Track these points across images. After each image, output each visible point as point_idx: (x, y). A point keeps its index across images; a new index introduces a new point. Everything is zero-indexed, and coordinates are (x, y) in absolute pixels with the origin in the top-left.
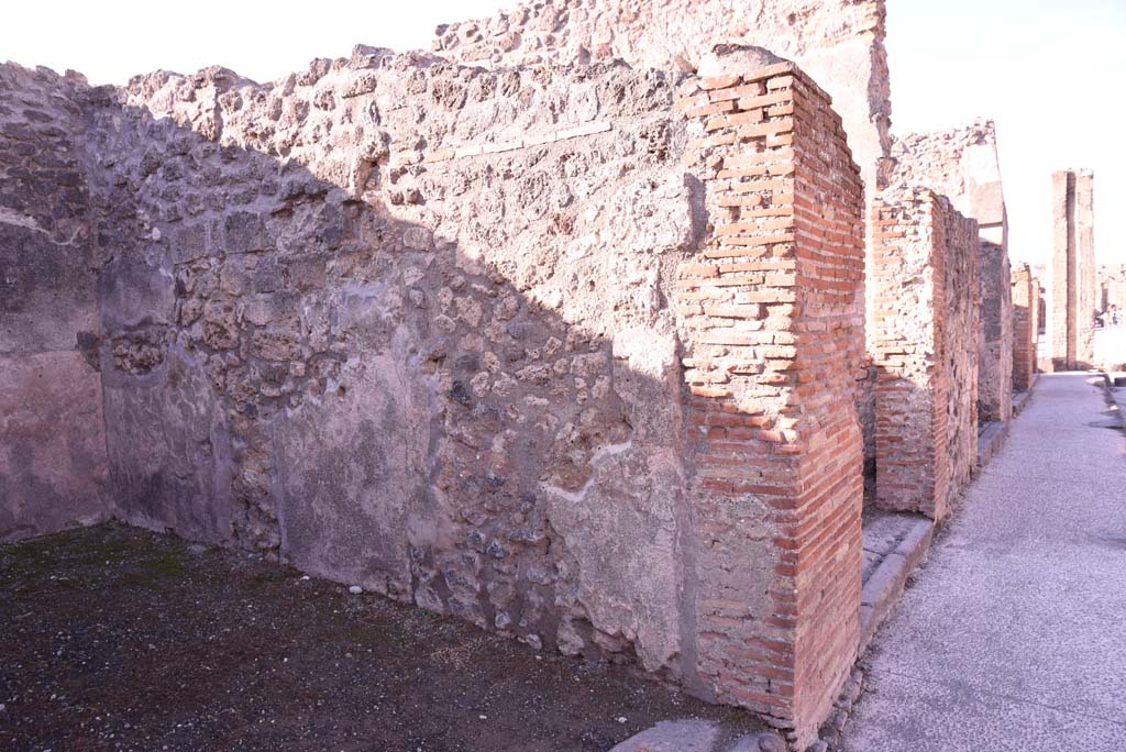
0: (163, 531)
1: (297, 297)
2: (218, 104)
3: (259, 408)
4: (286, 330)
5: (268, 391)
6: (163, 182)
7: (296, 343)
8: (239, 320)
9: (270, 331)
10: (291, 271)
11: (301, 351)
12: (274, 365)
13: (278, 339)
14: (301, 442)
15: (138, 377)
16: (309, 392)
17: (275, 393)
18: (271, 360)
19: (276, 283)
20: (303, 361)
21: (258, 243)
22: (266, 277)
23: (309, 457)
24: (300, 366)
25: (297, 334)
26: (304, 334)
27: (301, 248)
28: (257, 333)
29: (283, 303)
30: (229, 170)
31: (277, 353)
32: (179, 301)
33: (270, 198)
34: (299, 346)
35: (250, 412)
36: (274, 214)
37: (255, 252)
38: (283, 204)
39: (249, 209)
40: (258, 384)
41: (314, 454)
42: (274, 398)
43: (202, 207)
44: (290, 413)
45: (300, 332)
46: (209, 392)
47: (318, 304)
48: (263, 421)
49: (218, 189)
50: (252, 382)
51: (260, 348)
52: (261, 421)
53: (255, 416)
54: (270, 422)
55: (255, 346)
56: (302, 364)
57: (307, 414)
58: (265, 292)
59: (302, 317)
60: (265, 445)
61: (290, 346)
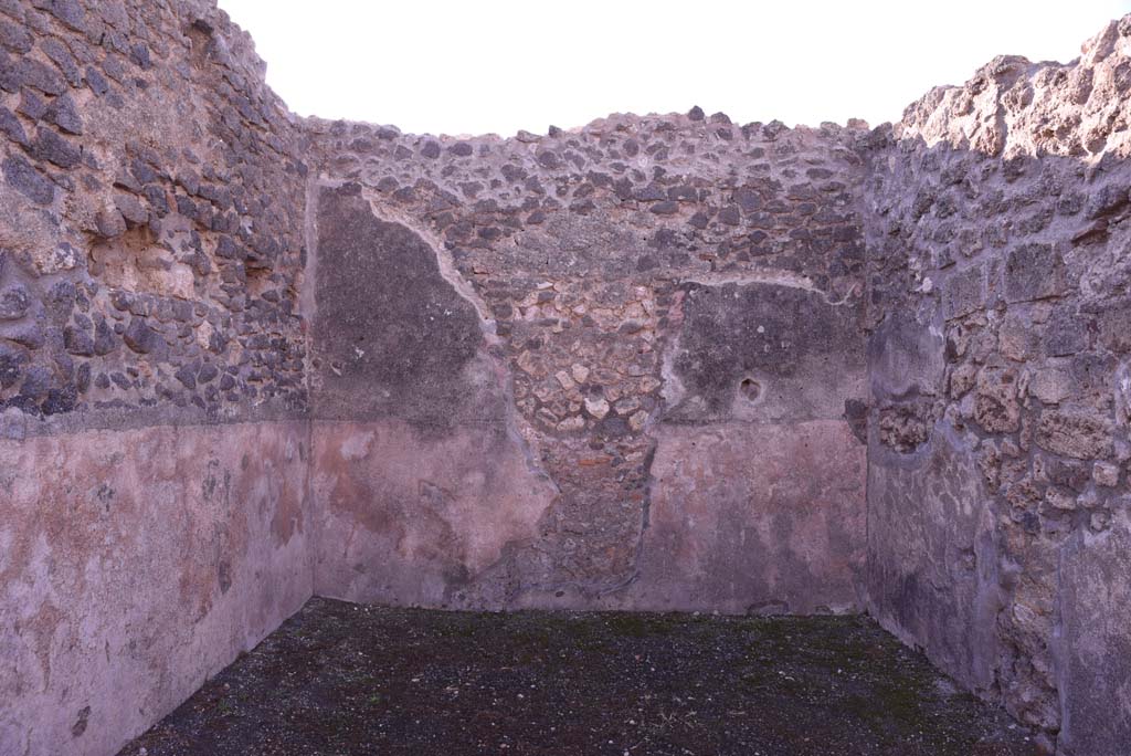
1: (1111, 364)
2: (1000, 107)
3: (1042, 521)
4: (1090, 412)
5: (1057, 500)
6: (937, 220)
7: (1106, 433)
8: (1021, 395)
9: (1065, 412)
10: (1100, 323)
11: (1112, 447)
12: (1068, 464)
13: (1077, 426)
14: (1104, 587)
15: (901, 454)
16: (1123, 513)
17: (1067, 503)
18: (1065, 455)
19: (1077, 343)
20: (1116, 463)
21: (1050, 285)
22: (1062, 333)
23: (1118, 616)
24: (1110, 471)
25: (1108, 421)
27: (1120, 287)
28: (1045, 414)
29: (1088, 372)
30: (1018, 189)
31: (1073, 446)
32: (949, 367)
33: (1071, 219)
34: (1109, 440)
35: (1030, 524)
36: (1076, 242)
37: (1047, 299)
38: (1092, 224)
39: (1040, 239)
40: (1042, 487)
42: (1065, 511)
43: (978, 245)
44: (1089, 539)
45: (1112, 416)
46: (978, 488)
48: (1046, 541)
49: (1000, 218)
50: (1034, 483)
51: (1048, 436)
52: (1044, 540)
53: (1035, 532)
54: (1057, 545)
55: (1042, 433)
56: (1113, 468)
57: (1116, 546)
58: (1060, 356)
59: (1117, 396)
60: (1048, 577)
61: (1095, 438)
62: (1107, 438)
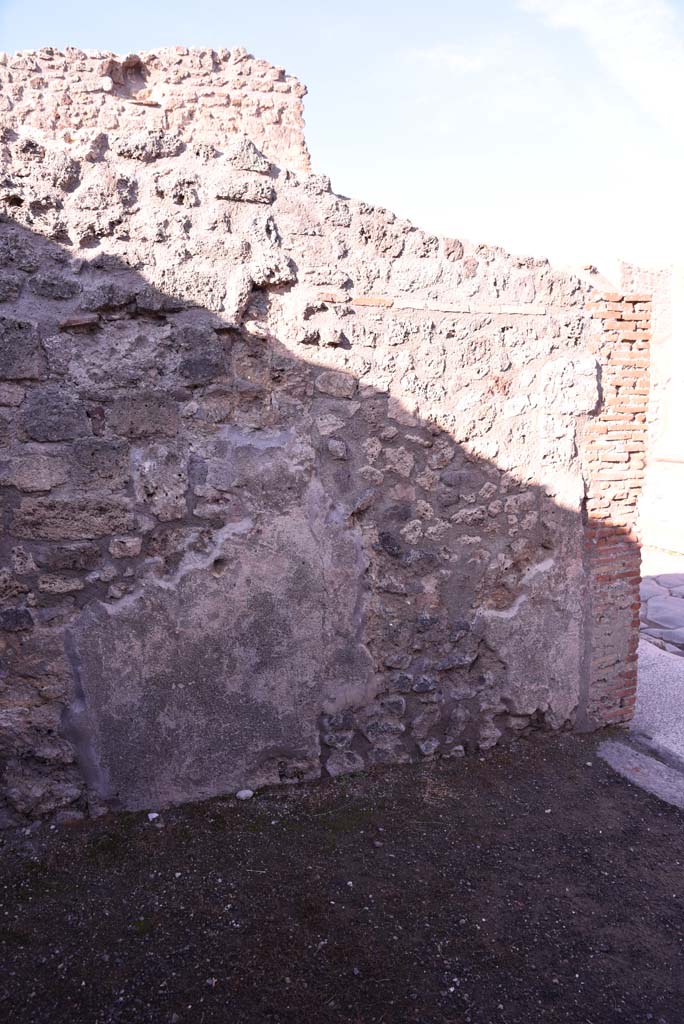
1: (123, 449)
3: (33, 613)
4: (101, 493)
5: (59, 586)
7: (125, 510)
9: (63, 497)
10: (107, 411)
11: (135, 521)
12: (72, 547)
13: (83, 509)
14: (137, 644)
16: (151, 575)
17: (75, 584)
18: (68, 539)
19: (78, 430)
20: (139, 535)
21: (34, 367)
22: (55, 418)
23: (155, 659)
24: (133, 543)
25: (127, 500)
26: (140, 497)
27: (133, 382)
28: (27, 503)
29: (91, 459)
31: (76, 535)
33: (61, 304)
34: (130, 516)
35: (14, 622)
37: (19, 381)
38: (91, 317)
40: (31, 578)
41: (164, 654)
42: (70, 593)
44: (111, 609)
45: (131, 494)
47: (172, 458)
48: (45, 630)
50: (15, 576)
51: (36, 524)
52: (39, 630)
53: (25, 626)
54: (62, 629)
55: (25, 523)
56: (136, 539)
57: (152, 604)
58: (53, 442)
59: (136, 476)
60: (53, 663)
61: (111, 517)
62: (127, 515)
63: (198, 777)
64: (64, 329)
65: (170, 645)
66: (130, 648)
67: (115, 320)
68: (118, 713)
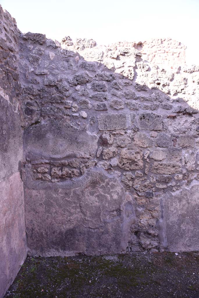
0: (74, 255)
1: (180, 150)
2: (136, 66)
3: (154, 193)
4: (174, 162)
5: (161, 186)
6: (92, 91)
7: (179, 167)
8: (146, 158)
9: (164, 162)
10: (177, 140)
11: (182, 170)
12: (165, 176)
13: (169, 166)
14: (178, 204)
15: (57, 183)
16: (184, 185)
17: (165, 186)
18: (164, 174)
19: (170, 144)
22: (165, 141)
23: (182, 209)
24: (181, 176)
25: (180, 164)
26: (184, 164)
28: (156, 163)
29: (173, 152)
30: (141, 94)
31: (166, 172)
32: (101, 148)
33: (168, 111)
35: (149, 196)
37: (156, 131)
40: (154, 184)
41: (185, 208)
42: (163, 189)
43: (122, 107)
44: (173, 194)
45: (181, 163)
46: (122, 189)
47: (193, 153)
48: (156, 198)
49: (134, 101)
50: (150, 183)
51: (157, 169)
52: (154, 198)
53: (151, 196)
54: (160, 198)
55: (155, 169)
56: (182, 175)
57: (184, 193)
58: (164, 147)
59: (183, 158)
60: (157, 208)
61: (176, 169)
62: (180, 168)
63: (189, 245)
64: (168, 117)
65: (187, 205)
66: (177, 205)
67: (180, 115)
68: (171, 223)
